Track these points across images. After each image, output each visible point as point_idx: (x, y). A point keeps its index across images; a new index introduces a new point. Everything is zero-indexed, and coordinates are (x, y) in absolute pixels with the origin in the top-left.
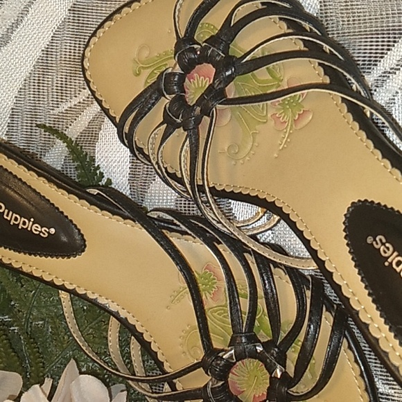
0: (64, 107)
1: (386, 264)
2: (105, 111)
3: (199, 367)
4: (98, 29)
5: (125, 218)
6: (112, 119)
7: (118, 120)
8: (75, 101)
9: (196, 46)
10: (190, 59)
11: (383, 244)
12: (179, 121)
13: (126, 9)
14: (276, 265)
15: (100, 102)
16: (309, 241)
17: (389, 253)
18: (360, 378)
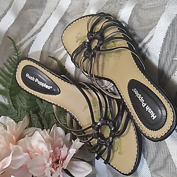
0: (57, 51)
1: (136, 96)
2: (68, 52)
3: (91, 127)
4: (66, 28)
5: (71, 84)
6: (70, 55)
7: (71, 55)
8: (60, 49)
9: (93, 34)
10: (91, 38)
11: (136, 91)
12: (87, 56)
13: (74, 22)
14: (113, 98)
15: (66, 50)
16: (119, 91)
17: (137, 93)
18: (134, 130)
